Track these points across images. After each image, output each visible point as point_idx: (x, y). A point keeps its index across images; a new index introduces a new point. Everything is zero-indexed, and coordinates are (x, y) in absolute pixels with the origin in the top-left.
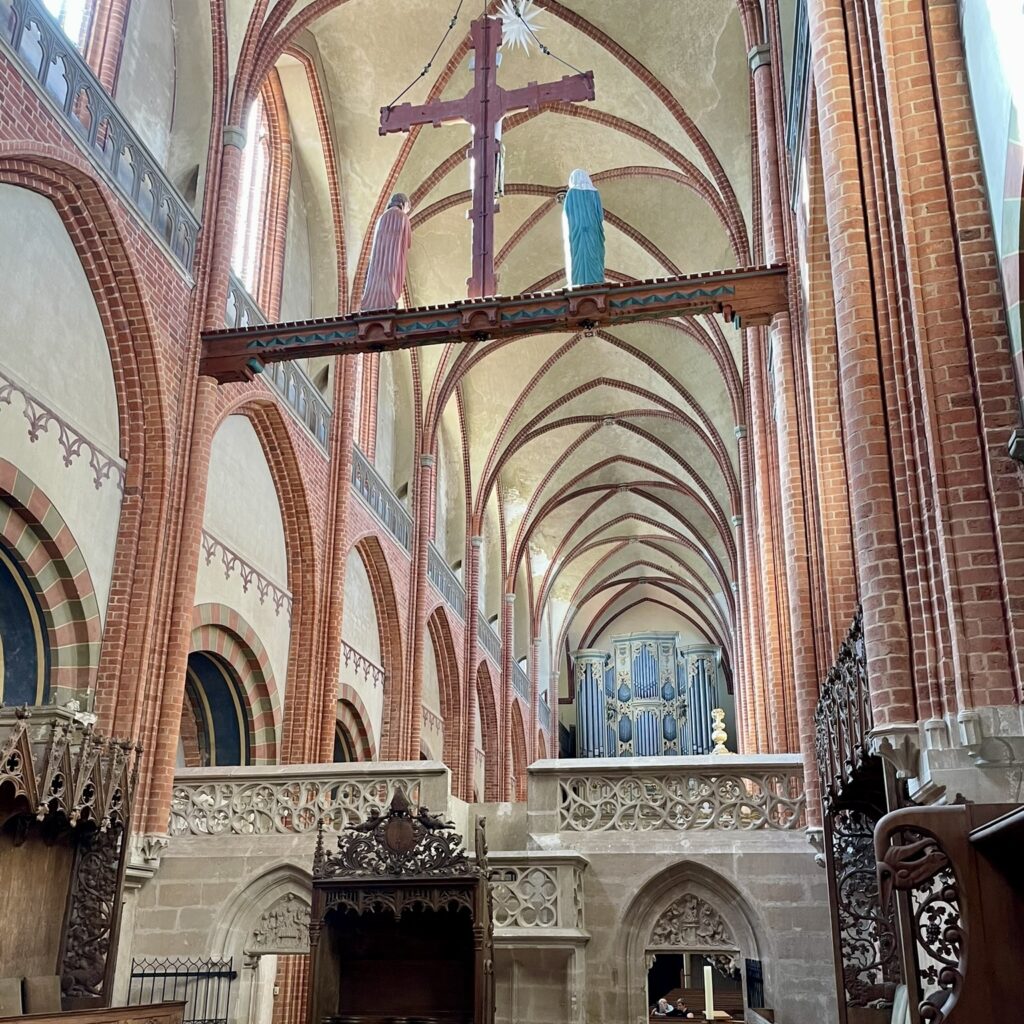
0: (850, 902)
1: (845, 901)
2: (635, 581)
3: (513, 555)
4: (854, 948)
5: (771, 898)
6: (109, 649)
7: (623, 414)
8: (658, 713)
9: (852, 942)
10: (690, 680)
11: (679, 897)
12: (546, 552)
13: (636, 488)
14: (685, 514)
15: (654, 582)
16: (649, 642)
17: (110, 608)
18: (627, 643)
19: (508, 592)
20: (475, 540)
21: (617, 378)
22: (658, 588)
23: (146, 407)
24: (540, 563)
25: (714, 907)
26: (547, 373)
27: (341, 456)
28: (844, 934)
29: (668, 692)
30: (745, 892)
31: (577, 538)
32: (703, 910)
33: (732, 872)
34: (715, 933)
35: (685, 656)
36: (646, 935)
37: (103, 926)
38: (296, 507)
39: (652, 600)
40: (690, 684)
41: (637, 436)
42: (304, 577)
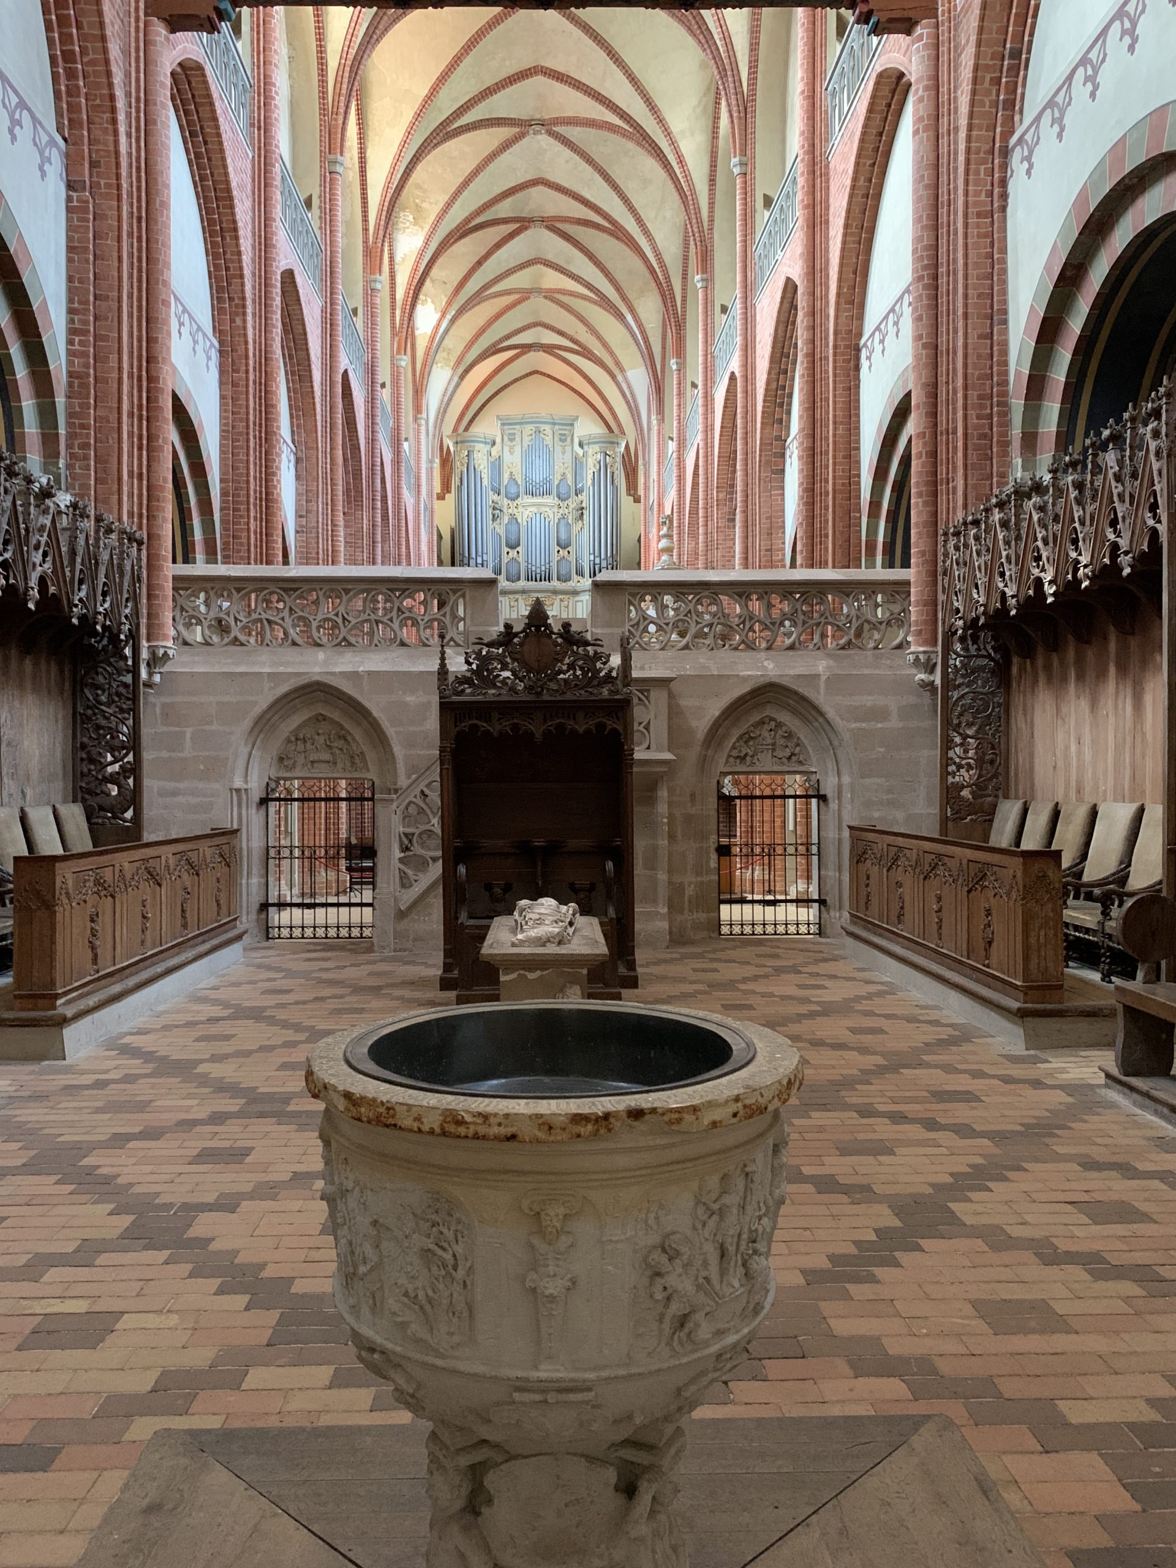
0: (960, 723)
1: (955, 722)
2: (526, 348)
3: (404, 304)
4: (959, 767)
5: (857, 720)
6: (77, 409)
7: (557, 121)
8: (551, 516)
9: (957, 760)
10: (590, 476)
11: (757, 719)
12: (433, 302)
13: (552, 224)
14: (609, 266)
15: (549, 349)
16: (543, 427)
17: (70, 353)
18: (518, 427)
19: (399, 353)
20: (375, 281)
21: (561, 69)
22: (553, 358)
23: (85, 60)
24: (427, 318)
25: (793, 728)
26: (474, 50)
27: (266, 151)
28: (951, 754)
29: (563, 490)
30: (831, 713)
31: (472, 286)
32: (780, 732)
33: (819, 693)
34: (793, 754)
35: (585, 447)
36: (721, 758)
37: (123, 748)
38: (221, 222)
39: (544, 374)
40: (590, 482)
41: (567, 153)
42: (232, 321)
